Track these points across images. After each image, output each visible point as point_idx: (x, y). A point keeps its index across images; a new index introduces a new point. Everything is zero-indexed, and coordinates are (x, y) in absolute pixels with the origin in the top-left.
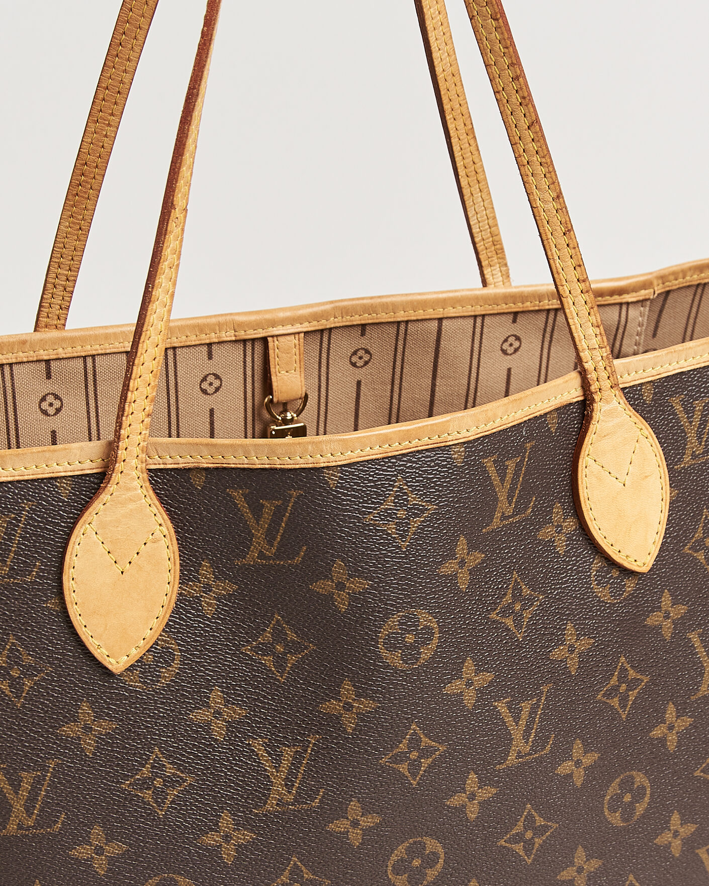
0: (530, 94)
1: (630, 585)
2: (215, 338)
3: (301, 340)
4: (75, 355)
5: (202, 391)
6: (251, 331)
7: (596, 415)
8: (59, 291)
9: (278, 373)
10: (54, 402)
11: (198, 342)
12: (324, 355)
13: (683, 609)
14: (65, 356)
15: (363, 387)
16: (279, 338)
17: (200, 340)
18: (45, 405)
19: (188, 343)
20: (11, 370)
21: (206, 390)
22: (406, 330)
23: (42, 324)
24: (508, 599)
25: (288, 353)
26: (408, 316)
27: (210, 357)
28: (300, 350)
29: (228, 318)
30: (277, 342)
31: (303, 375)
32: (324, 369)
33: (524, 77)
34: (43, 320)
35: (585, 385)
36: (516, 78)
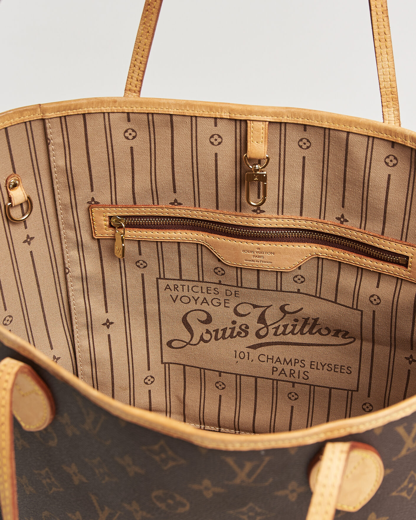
2: (218, 115)
3: (266, 126)
4: (142, 111)
5: (211, 143)
6: (239, 115)
9: (252, 142)
10: (132, 133)
11: (208, 116)
12: (283, 138)
14: (137, 111)
15: (306, 161)
16: (254, 122)
17: (210, 115)
18: (127, 134)
19: (203, 115)
20: (109, 116)
21: (213, 143)
22: (329, 134)
25: (258, 132)
26: (329, 126)
27: (216, 125)
28: (265, 131)
29: (226, 105)
30: (252, 124)
31: (266, 146)
32: (282, 145)
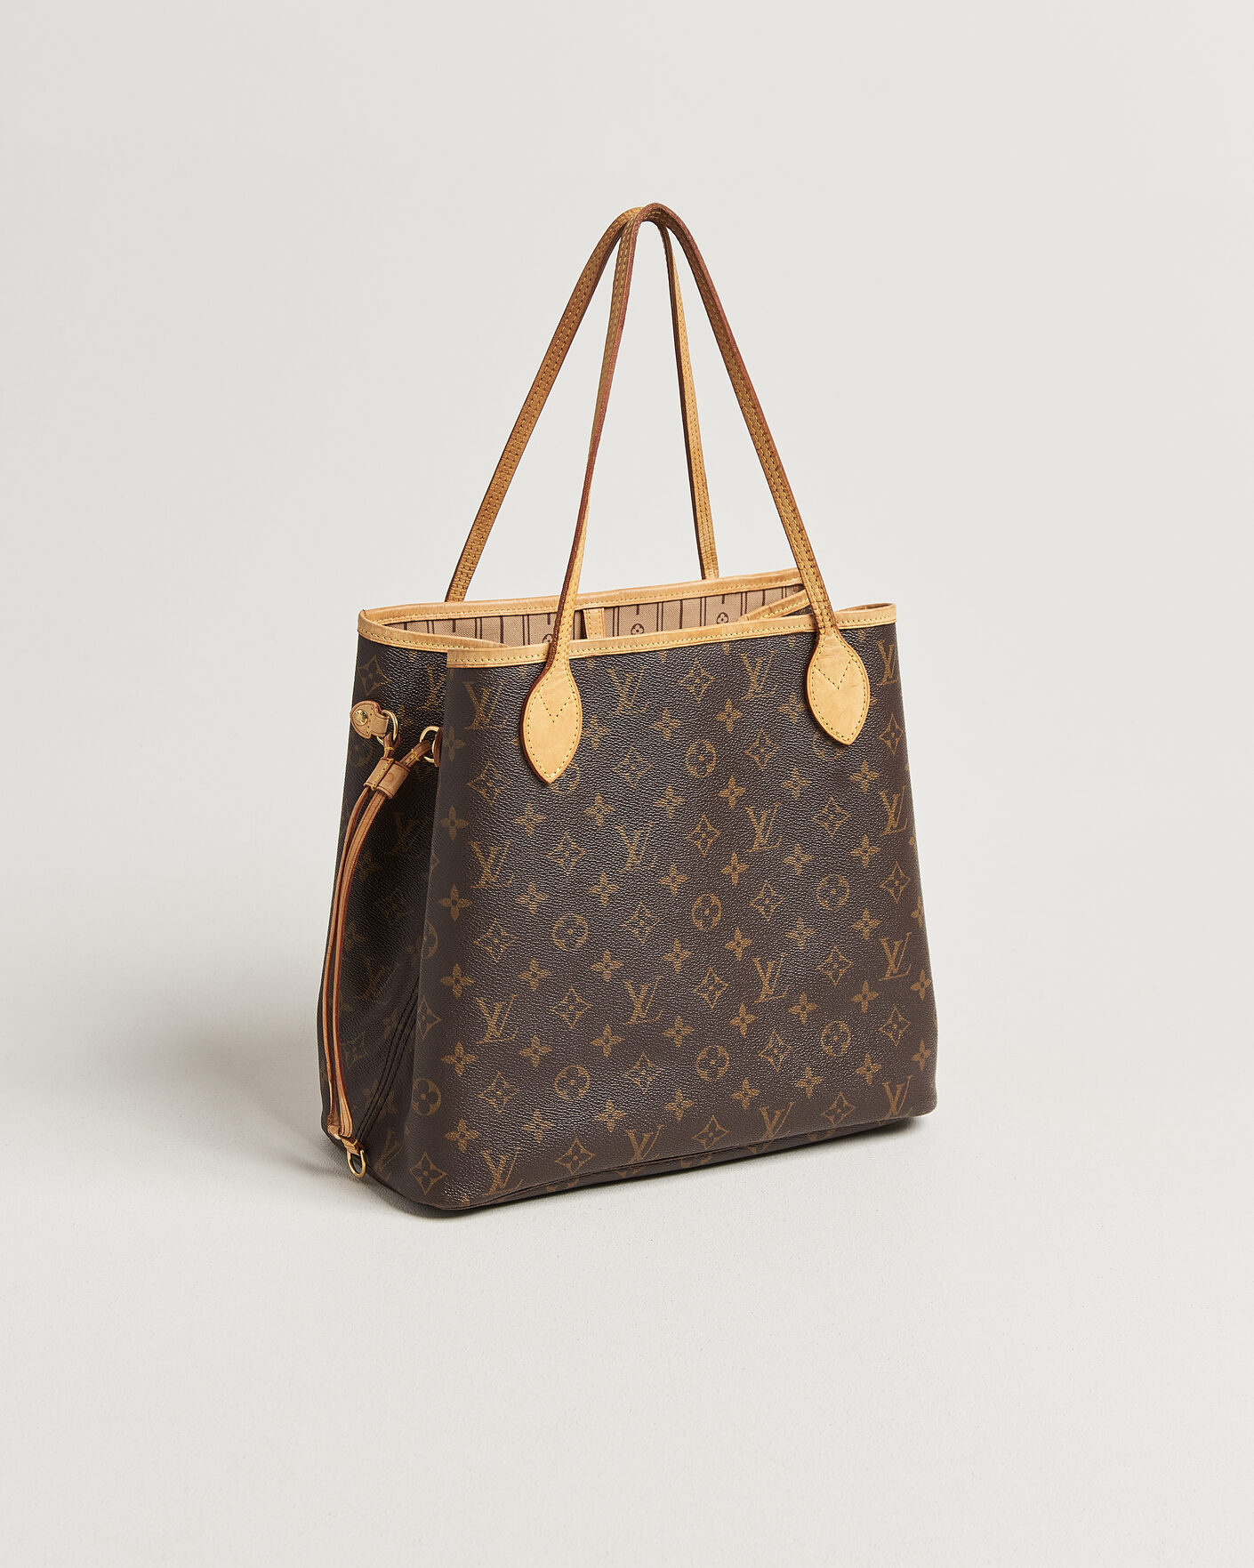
0: (776, 450)
1: (840, 753)
2: (552, 609)
3: (602, 612)
4: (470, 616)
7: (821, 642)
8: (464, 577)
13: (876, 775)
14: (464, 617)
17: (543, 610)
20: (433, 624)
23: (450, 598)
24: (756, 744)
30: (589, 613)
33: (772, 441)
34: (452, 595)
35: (815, 624)
36: (767, 441)
